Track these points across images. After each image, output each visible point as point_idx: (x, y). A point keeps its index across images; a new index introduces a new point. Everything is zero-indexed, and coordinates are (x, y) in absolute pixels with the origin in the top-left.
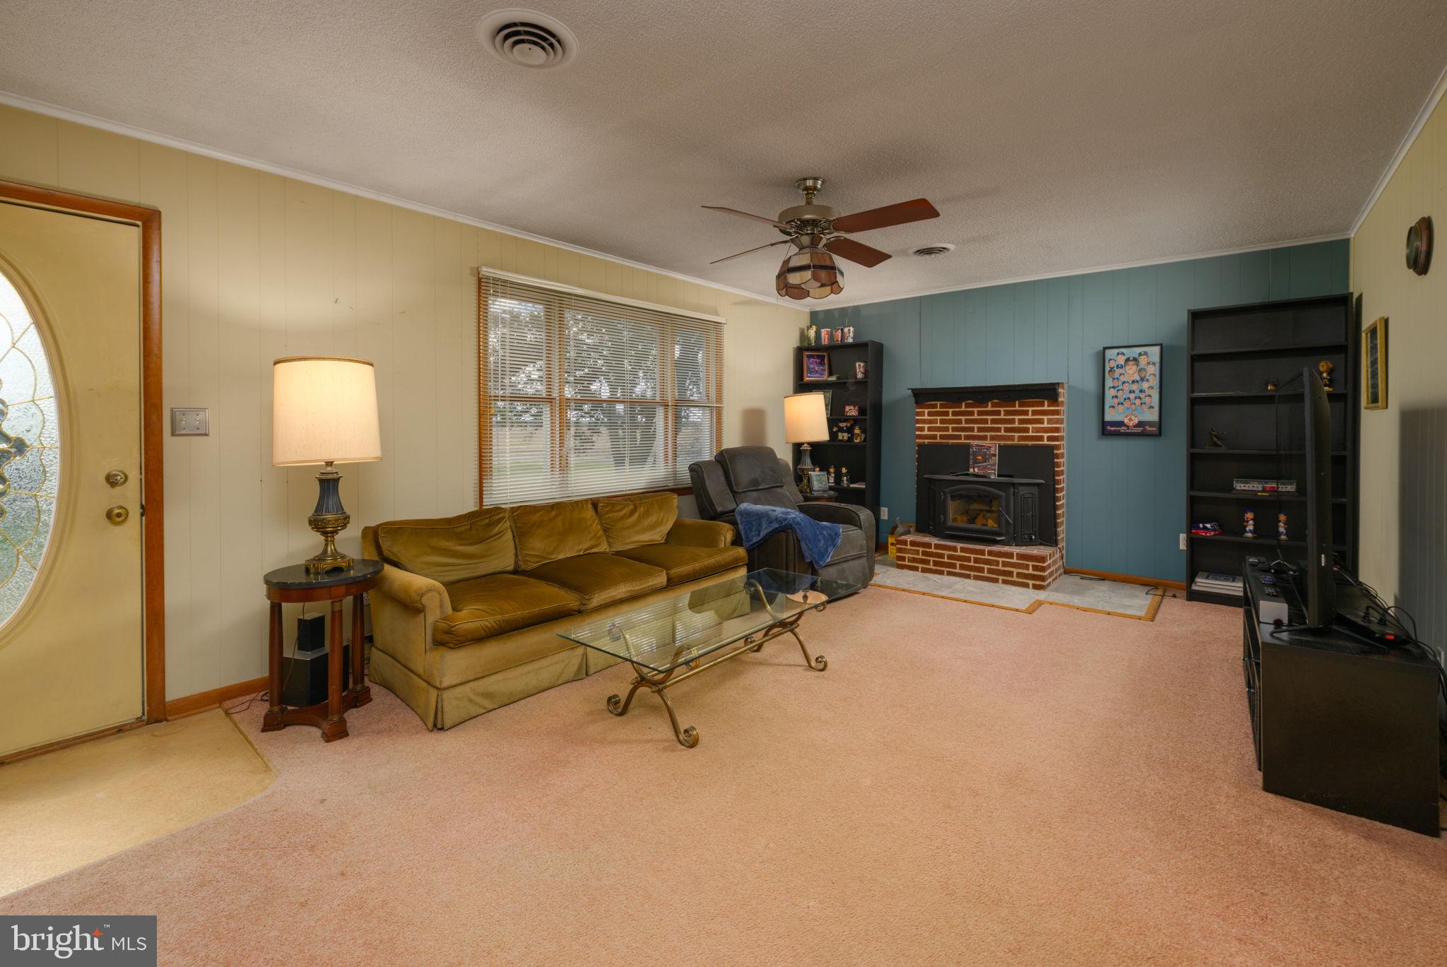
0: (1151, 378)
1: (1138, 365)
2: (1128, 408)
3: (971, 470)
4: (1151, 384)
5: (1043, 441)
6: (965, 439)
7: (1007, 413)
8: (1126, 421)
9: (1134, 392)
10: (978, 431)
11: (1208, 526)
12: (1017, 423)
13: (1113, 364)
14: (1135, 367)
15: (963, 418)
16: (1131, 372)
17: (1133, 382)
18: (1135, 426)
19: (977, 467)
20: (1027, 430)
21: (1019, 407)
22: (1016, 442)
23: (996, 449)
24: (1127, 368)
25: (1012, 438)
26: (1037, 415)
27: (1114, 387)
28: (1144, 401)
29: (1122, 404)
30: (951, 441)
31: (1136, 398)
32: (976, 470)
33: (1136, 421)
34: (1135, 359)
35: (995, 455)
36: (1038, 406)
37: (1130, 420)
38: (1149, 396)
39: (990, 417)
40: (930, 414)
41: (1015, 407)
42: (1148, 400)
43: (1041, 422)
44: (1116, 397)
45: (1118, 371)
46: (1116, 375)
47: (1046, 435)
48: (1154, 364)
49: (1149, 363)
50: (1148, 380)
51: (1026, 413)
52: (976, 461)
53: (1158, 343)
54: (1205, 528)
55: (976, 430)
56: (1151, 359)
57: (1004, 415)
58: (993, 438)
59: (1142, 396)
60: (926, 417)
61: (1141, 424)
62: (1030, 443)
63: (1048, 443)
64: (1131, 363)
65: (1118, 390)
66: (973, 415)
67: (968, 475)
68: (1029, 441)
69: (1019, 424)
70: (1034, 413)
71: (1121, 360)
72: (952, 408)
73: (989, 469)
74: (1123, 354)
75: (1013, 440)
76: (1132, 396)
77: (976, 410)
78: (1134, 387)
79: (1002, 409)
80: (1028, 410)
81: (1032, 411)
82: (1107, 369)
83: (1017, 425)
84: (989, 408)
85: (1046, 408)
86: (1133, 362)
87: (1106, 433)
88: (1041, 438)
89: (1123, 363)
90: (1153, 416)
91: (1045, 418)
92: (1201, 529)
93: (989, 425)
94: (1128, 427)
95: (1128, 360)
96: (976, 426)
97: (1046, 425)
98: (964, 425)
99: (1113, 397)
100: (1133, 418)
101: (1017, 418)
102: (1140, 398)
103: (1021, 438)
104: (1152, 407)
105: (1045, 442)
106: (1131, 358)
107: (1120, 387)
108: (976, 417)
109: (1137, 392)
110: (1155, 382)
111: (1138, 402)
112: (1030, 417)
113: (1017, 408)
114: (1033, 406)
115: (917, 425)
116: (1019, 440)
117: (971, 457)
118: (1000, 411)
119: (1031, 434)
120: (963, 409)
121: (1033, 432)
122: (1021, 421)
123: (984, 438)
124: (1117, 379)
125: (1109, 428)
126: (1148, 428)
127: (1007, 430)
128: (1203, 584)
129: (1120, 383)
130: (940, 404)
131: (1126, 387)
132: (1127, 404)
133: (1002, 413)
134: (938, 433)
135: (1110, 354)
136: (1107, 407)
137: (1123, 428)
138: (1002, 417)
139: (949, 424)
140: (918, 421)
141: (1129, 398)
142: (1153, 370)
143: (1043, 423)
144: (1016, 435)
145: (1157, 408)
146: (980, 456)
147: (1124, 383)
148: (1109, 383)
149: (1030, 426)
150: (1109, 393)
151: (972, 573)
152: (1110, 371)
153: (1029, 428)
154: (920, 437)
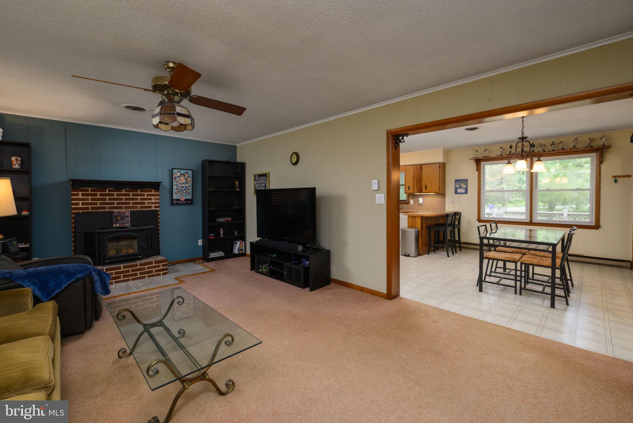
0: (189, 182)
1: (185, 177)
2: (181, 194)
3: (115, 225)
4: (189, 184)
5: (152, 208)
6: (108, 209)
7: (133, 195)
8: (181, 199)
9: (183, 187)
10: (117, 205)
11: (213, 235)
12: (139, 200)
13: (176, 176)
14: (184, 178)
15: (107, 197)
16: (182, 179)
17: (183, 183)
18: (184, 201)
19: (118, 223)
20: (144, 203)
21: (140, 192)
22: (139, 209)
23: (128, 213)
24: (181, 178)
25: (137, 207)
26: (149, 196)
27: (176, 185)
28: (187, 191)
29: (179, 192)
30: (99, 210)
31: (184, 190)
32: (118, 225)
33: (184, 199)
34: (184, 175)
35: (128, 216)
36: (149, 192)
37: (182, 198)
38: (189, 189)
39: (124, 197)
40: (82, 195)
41: (138, 192)
42: (188, 191)
43: (151, 199)
44: (177, 189)
45: (178, 179)
46: (177, 180)
47: (153, 205)
48: (190, 177)
49: (188, 177)
50: (188, 183)
51: (144, 195)
52: (117, 221)
53: (190, 169)
54: (212, 235)
55: (115, 204)
56: (189, 175)
57: (132, 196)
58: (126, 208)
59: (186, 189)
60: (80, 197)
61: (186, 200)
62: (146, 209)
63: (154, 209)
64: (182, 176)
65: (178, 186)
66: (114, 196)
67: (113, 228)
68: (145, 208)
69: (140, 200)
70: (148, 195)
71: (179, 174)
72: (99, 192)
73: (125, 224)
74: (179, 172)
75: (137, 208)
76: (183, 189)
77: (115, 193)
78: (184, 185)
79: (131, 193)
80: (145, 194)
81: (147, 194)
82: (174, 177)
83: (139, 201)
84: (124, 192)
85: (153, 193)
86: (183, 176)
87: (173, 204)
88: (151, 207)
89: (179, 176)
90: (190, 197)
91: (153, 197)
92: (211, 236)
93: (124, 201)
94: (181, 201)
95: (181, 174)
96: (115, 202)
97: (153, 201)
98: (107, 201)
99: (176, 189)
100: (183, 197)
101: (139, 197)
102: (185, 190)
103: (141, 207)
104: (189, 194)
105: (153, 209)
106: (182, 174)
107: (179, 185)
108: (115, 197)
109: (185, 187)
110: (190, 184)
111: (185, 191)
112: (146, 197)
113: (139, 193)
114: (147, 192)
115: (73, 202)
116: (140, 208)
117: (114, 218)
118: (130, 194)
119: (146, 205)
120: (107, 192)
121: (147, 204)
122: (141, 199)
123: (121, 208)
124: (178, 182)
125: (174, 202)
126: (188, 202)
127: (134, 203)
128: (212, 255)
129: (179, 183)
130: (91, 189)
131: (181, 185)
132: (181, 192)
133: (131, 195)
134: (90, 206)
135: (175, 171)
136: (174, 193)
137: (180, 202)
138: (131, 197)
139: (98, 201)
140: (74, 199)
141: (182, 190)
142: (190, 179)
143: (152, 200)
144: (139, 206)
145: (191, 194)
146: (119, 217)
147: (180, 183)
148: (174, 183)
149: (146, 201)
150: (175, 187)
151: (130, 278)
152: (175, 178)
153: (145, 202)
154: (76, 209)
